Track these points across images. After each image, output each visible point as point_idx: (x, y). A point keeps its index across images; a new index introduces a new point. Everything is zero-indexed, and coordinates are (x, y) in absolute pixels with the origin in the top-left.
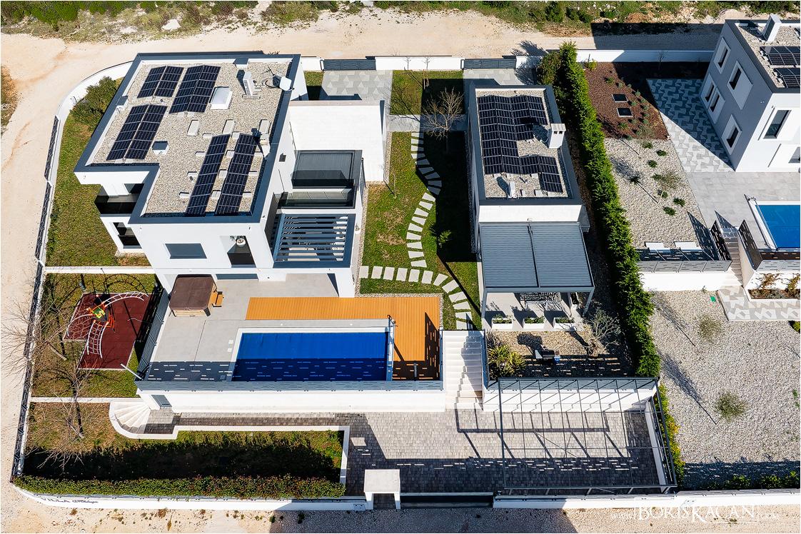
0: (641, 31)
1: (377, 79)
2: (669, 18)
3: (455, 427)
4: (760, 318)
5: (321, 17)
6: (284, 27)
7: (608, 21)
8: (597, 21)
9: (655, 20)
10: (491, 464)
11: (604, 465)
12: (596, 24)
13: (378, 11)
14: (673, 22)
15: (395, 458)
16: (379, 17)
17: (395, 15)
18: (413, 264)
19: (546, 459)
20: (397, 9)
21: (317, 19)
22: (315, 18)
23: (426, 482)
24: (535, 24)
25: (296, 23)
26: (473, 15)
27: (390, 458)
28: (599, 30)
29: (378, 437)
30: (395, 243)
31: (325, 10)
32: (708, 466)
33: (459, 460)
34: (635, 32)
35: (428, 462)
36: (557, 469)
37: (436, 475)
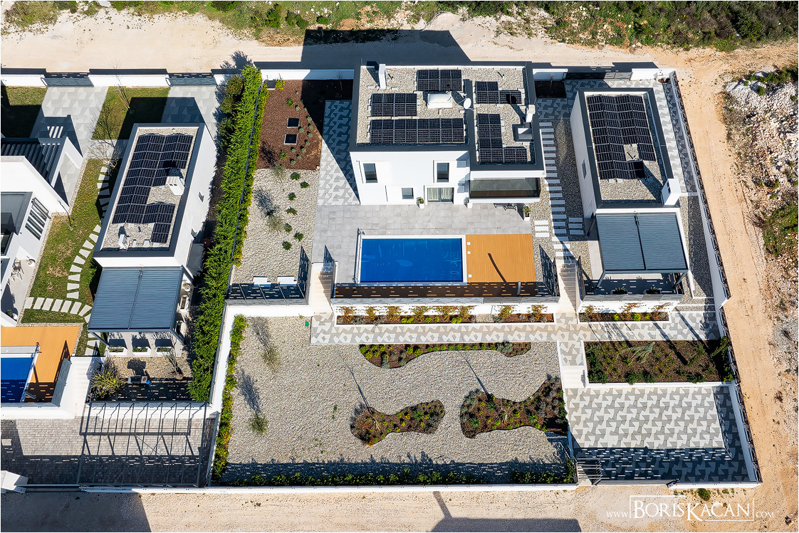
0: (351, 38)
1: (92, 97)
2: (382, 23)
3: (79, 431)
4: (336, 342)
5: (60, 19)
6: (24, 31)
7: (321, 28)
8: (312, 28)
9: (368, 26)
10: (97, 460)
11: (177, 461)
12: (311, 30)
13: (113, 12)
14: (386, 28)
15: (30, 454)
16: (113, 20)
17: (128, 18)
18: (69, 295)
19: (137, 456)
20: (132, 10)
21: (55, 21)
22: (52, 20)
23: (48, 473)
24: (254, 31)
25: (36, 26)
26: (199, 19)
27: (27, 454)
28: (312, 37)
29: (21, 438)
30: (60, 275)
31: (65, 11)
32: (245, 465)
33: (75, 457)
34: (345, 41)
35: (52, 458)
36: (143, 464)
37: (56, 468)
